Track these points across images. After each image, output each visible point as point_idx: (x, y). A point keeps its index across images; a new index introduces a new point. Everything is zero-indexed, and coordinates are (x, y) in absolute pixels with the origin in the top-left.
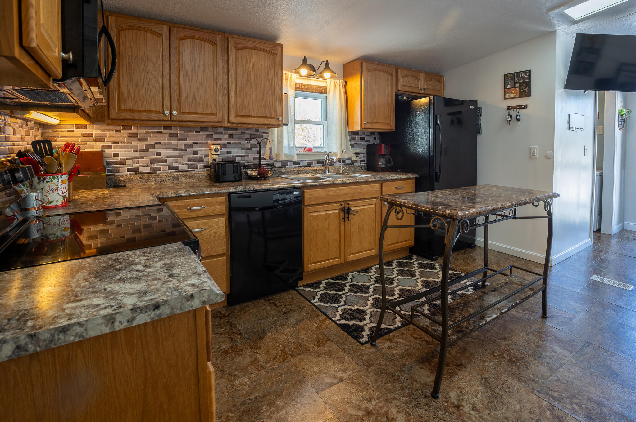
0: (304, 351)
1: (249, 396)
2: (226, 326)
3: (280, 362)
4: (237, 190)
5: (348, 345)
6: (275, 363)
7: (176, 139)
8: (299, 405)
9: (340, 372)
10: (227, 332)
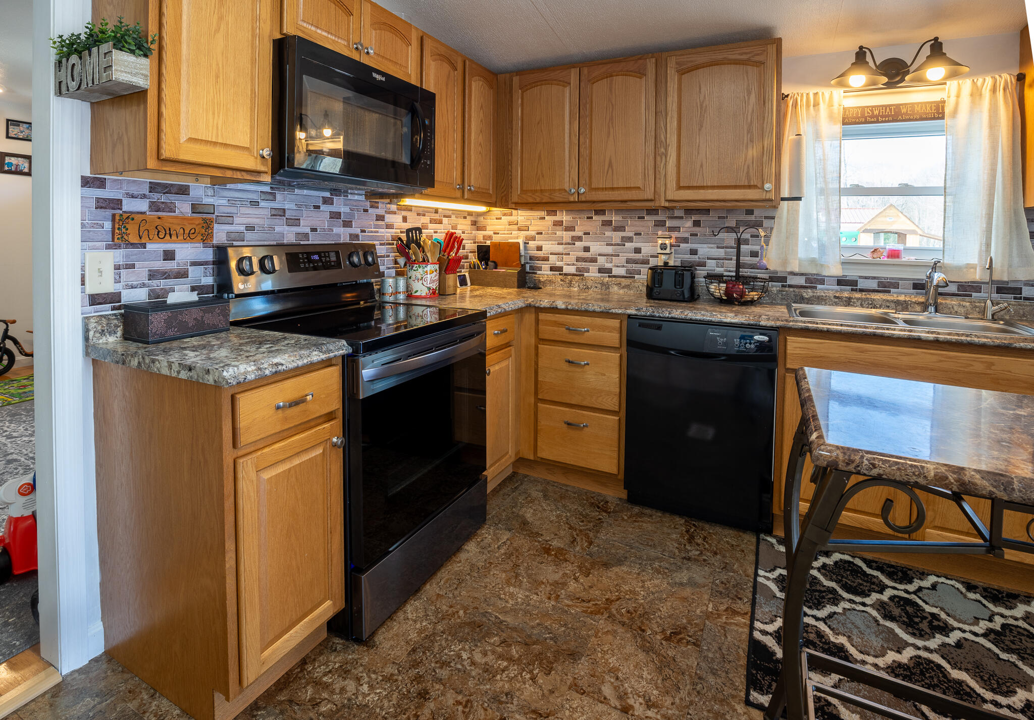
0: (634, 627)
1: (500, 613)
2: (589, 522)
3: (585, 612)
4: (639, 313)
5: (719, 681)
6: (577, 607)
7: (610, 228)
8: (528, 676)
9: (641, 700)
10: (581, 531)
